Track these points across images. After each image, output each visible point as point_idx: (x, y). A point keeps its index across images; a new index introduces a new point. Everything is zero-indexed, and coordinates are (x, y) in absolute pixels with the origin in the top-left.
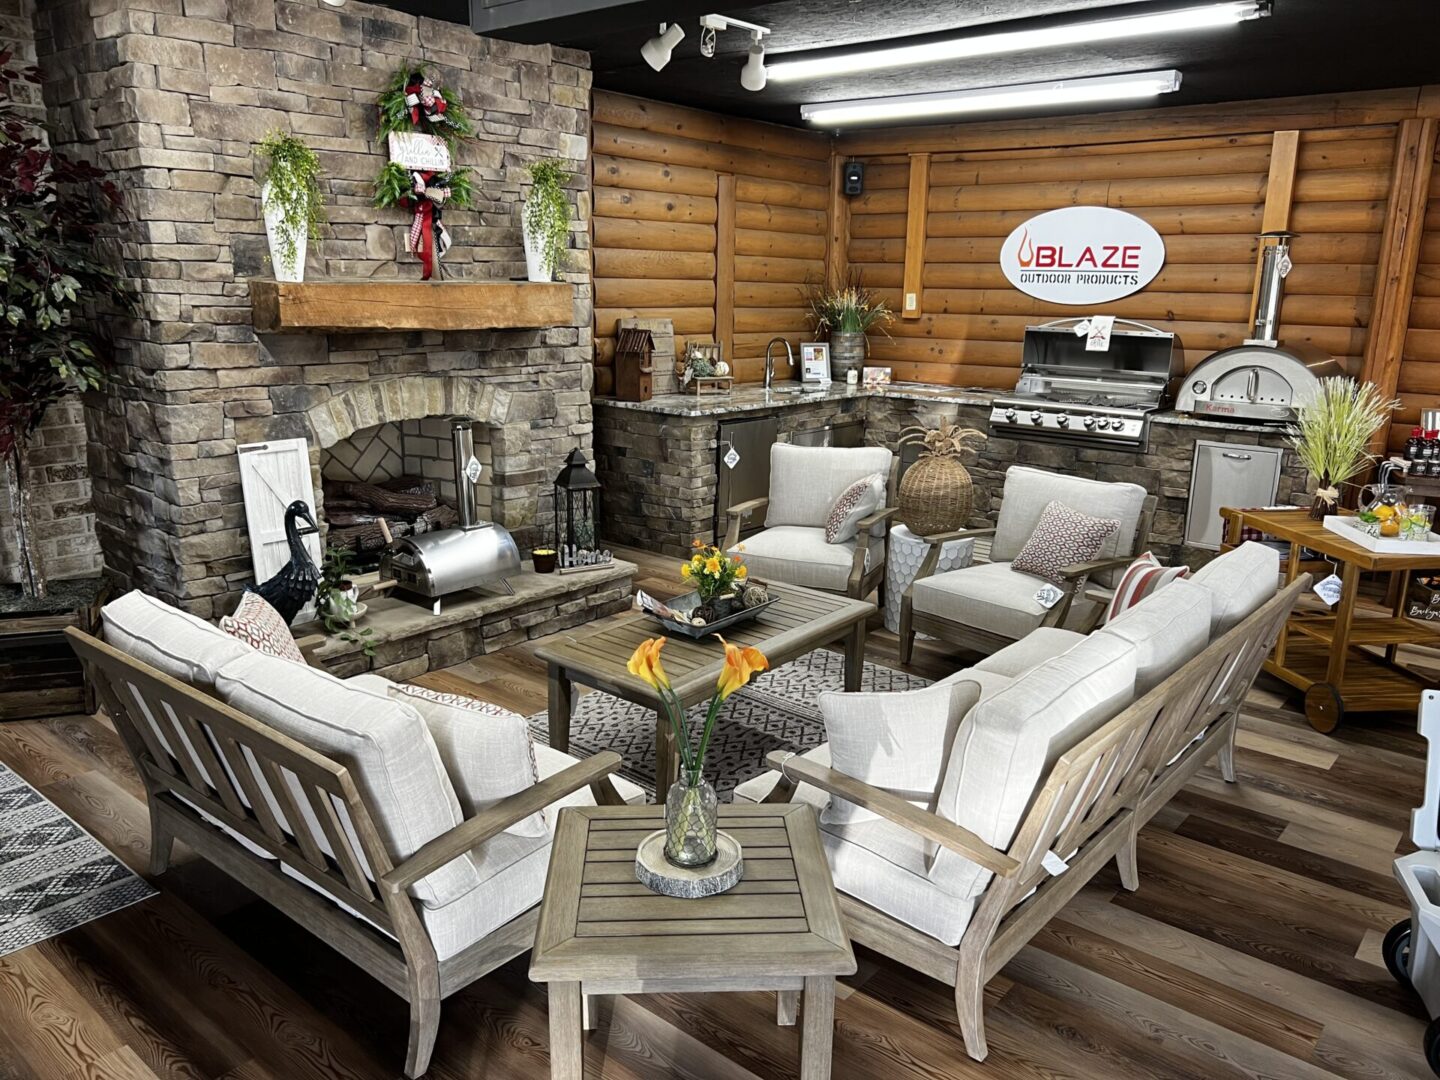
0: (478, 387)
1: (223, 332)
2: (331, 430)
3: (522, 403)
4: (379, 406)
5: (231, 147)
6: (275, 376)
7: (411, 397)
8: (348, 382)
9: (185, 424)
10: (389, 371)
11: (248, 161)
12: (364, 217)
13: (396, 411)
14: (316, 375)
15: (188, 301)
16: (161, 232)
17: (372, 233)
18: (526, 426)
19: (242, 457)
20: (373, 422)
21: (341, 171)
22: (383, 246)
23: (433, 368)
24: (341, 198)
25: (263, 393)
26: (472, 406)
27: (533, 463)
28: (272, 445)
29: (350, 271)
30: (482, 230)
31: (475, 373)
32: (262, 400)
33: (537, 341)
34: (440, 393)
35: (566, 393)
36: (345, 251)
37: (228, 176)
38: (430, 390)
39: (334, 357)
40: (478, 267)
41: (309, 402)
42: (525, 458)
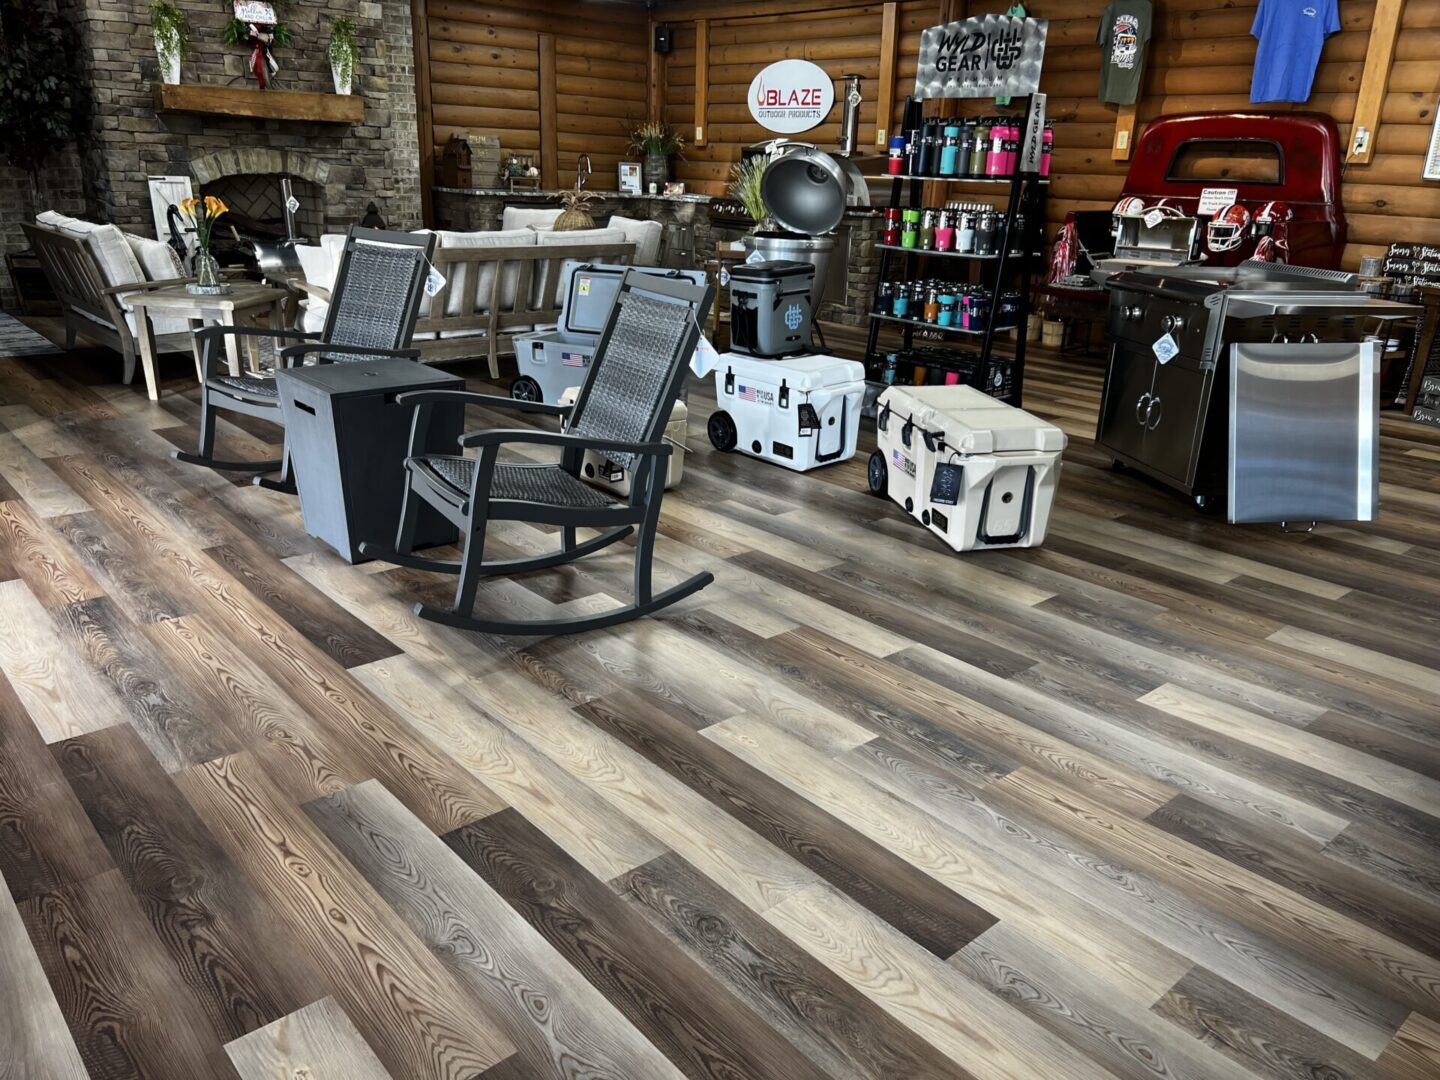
0: (306, 159)
1: (137, 111)
2: (205, 174)
3: (338, 172)
4: (237, 163)
5: (138, 9)
6: (169, 139)
7: (259, 160)
8: (216, 147)
9: (118, 161)
10: (243, 143)
11: (148, 17)
12: (221, 49)
13: (248, 167)
14: (195, 141)
15: (115, 93)
16: (100, 54)
17: (228, 59)
18: (342, 187)
19: (151, 183)
20: (233, 172)
21: (206, 22)
22: (236, 68)
23: (273, 144)
24: (206, 38)
25: (162, 148)
26: (302, 170)
27: (348, 211)
28: (168, 178)
29: (213, 81)
30: (304, 61)
31: (304, 150)
32: (162, 152)
33: (348, 133)
34: (279, 160)
35: (373, 170)
36: (211, 69)
37: (137, 25)
38: (272, 158)
39: (206, 132)
40: (301, 84)
41: (190, 156)
42: (342, 208)
